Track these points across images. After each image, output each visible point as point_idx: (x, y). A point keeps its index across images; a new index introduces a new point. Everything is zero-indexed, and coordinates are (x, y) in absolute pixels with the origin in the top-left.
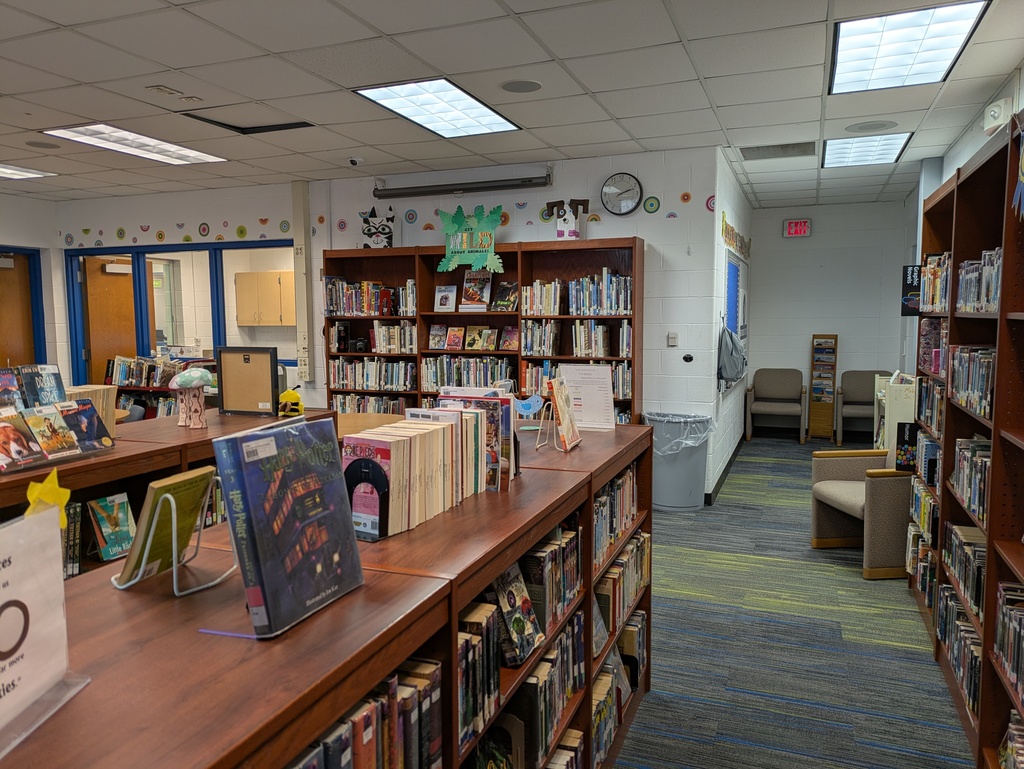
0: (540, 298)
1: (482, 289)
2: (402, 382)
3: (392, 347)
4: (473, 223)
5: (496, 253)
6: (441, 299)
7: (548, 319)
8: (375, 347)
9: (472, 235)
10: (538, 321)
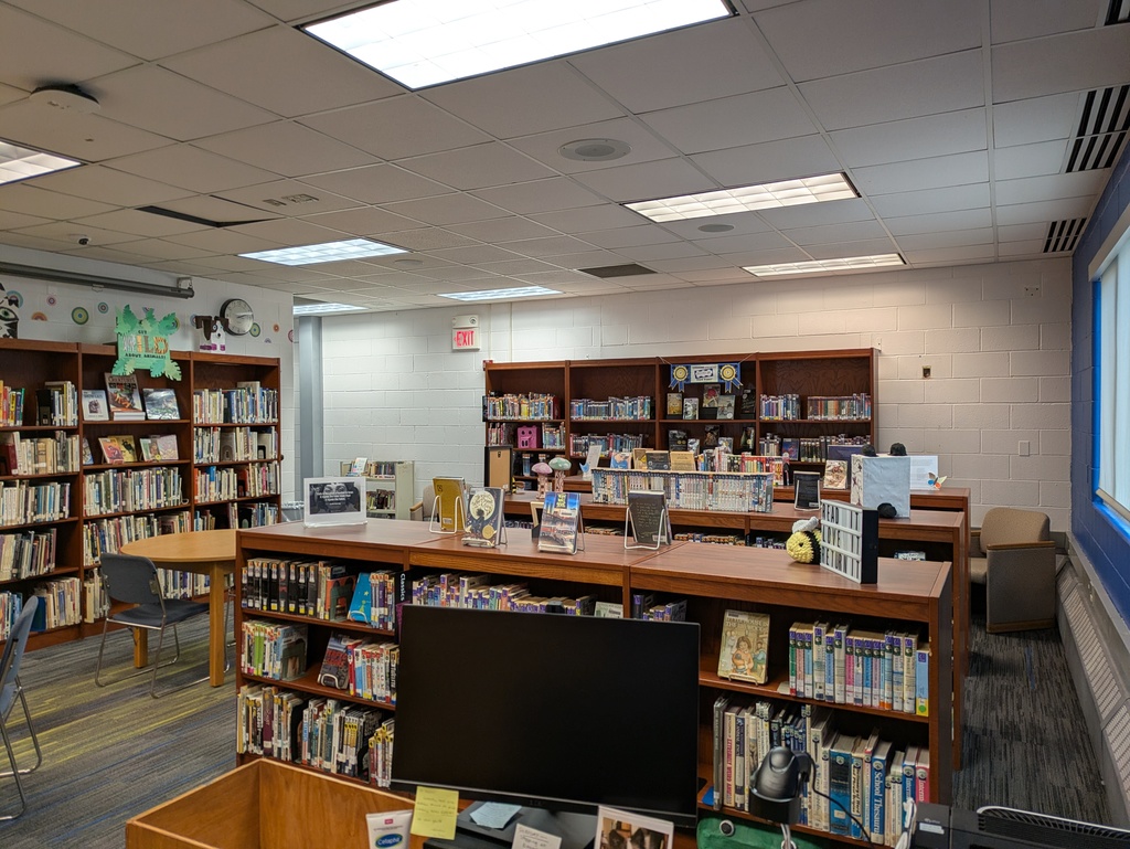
0: (209, 406)
1: (130, 395)
2: (57, 509)
3: (42, 465)
4: (146, 326)
5: (174, 360)
6: (90, 406)
7: (215, 427)
8: (16, 468)
9: (146, 338)
10: (206, 428)
